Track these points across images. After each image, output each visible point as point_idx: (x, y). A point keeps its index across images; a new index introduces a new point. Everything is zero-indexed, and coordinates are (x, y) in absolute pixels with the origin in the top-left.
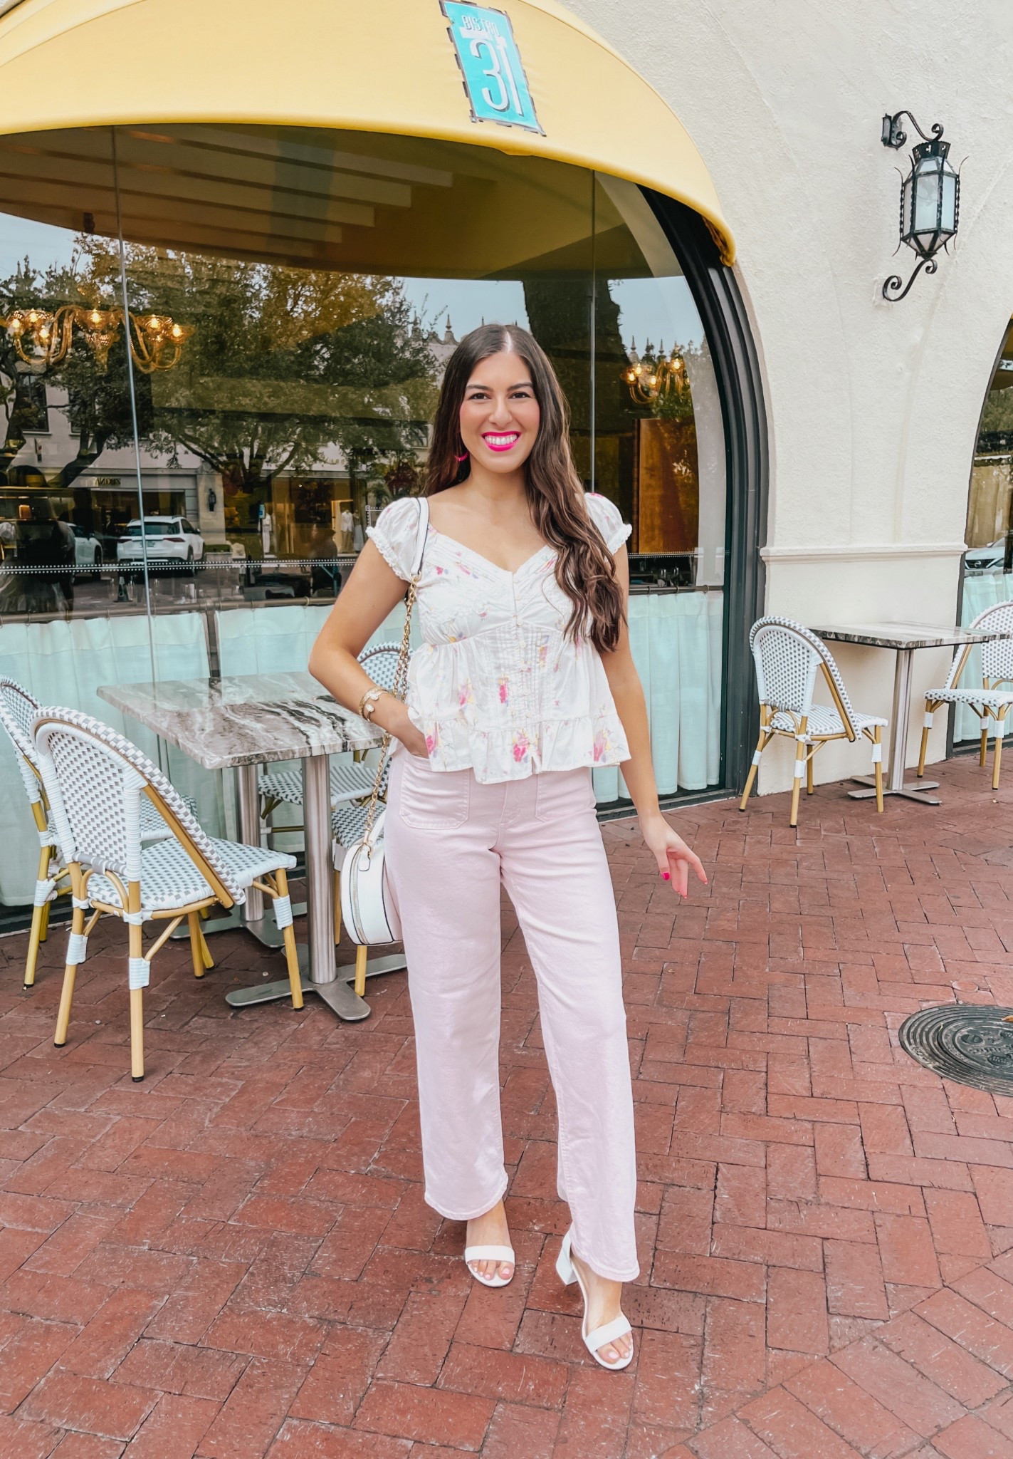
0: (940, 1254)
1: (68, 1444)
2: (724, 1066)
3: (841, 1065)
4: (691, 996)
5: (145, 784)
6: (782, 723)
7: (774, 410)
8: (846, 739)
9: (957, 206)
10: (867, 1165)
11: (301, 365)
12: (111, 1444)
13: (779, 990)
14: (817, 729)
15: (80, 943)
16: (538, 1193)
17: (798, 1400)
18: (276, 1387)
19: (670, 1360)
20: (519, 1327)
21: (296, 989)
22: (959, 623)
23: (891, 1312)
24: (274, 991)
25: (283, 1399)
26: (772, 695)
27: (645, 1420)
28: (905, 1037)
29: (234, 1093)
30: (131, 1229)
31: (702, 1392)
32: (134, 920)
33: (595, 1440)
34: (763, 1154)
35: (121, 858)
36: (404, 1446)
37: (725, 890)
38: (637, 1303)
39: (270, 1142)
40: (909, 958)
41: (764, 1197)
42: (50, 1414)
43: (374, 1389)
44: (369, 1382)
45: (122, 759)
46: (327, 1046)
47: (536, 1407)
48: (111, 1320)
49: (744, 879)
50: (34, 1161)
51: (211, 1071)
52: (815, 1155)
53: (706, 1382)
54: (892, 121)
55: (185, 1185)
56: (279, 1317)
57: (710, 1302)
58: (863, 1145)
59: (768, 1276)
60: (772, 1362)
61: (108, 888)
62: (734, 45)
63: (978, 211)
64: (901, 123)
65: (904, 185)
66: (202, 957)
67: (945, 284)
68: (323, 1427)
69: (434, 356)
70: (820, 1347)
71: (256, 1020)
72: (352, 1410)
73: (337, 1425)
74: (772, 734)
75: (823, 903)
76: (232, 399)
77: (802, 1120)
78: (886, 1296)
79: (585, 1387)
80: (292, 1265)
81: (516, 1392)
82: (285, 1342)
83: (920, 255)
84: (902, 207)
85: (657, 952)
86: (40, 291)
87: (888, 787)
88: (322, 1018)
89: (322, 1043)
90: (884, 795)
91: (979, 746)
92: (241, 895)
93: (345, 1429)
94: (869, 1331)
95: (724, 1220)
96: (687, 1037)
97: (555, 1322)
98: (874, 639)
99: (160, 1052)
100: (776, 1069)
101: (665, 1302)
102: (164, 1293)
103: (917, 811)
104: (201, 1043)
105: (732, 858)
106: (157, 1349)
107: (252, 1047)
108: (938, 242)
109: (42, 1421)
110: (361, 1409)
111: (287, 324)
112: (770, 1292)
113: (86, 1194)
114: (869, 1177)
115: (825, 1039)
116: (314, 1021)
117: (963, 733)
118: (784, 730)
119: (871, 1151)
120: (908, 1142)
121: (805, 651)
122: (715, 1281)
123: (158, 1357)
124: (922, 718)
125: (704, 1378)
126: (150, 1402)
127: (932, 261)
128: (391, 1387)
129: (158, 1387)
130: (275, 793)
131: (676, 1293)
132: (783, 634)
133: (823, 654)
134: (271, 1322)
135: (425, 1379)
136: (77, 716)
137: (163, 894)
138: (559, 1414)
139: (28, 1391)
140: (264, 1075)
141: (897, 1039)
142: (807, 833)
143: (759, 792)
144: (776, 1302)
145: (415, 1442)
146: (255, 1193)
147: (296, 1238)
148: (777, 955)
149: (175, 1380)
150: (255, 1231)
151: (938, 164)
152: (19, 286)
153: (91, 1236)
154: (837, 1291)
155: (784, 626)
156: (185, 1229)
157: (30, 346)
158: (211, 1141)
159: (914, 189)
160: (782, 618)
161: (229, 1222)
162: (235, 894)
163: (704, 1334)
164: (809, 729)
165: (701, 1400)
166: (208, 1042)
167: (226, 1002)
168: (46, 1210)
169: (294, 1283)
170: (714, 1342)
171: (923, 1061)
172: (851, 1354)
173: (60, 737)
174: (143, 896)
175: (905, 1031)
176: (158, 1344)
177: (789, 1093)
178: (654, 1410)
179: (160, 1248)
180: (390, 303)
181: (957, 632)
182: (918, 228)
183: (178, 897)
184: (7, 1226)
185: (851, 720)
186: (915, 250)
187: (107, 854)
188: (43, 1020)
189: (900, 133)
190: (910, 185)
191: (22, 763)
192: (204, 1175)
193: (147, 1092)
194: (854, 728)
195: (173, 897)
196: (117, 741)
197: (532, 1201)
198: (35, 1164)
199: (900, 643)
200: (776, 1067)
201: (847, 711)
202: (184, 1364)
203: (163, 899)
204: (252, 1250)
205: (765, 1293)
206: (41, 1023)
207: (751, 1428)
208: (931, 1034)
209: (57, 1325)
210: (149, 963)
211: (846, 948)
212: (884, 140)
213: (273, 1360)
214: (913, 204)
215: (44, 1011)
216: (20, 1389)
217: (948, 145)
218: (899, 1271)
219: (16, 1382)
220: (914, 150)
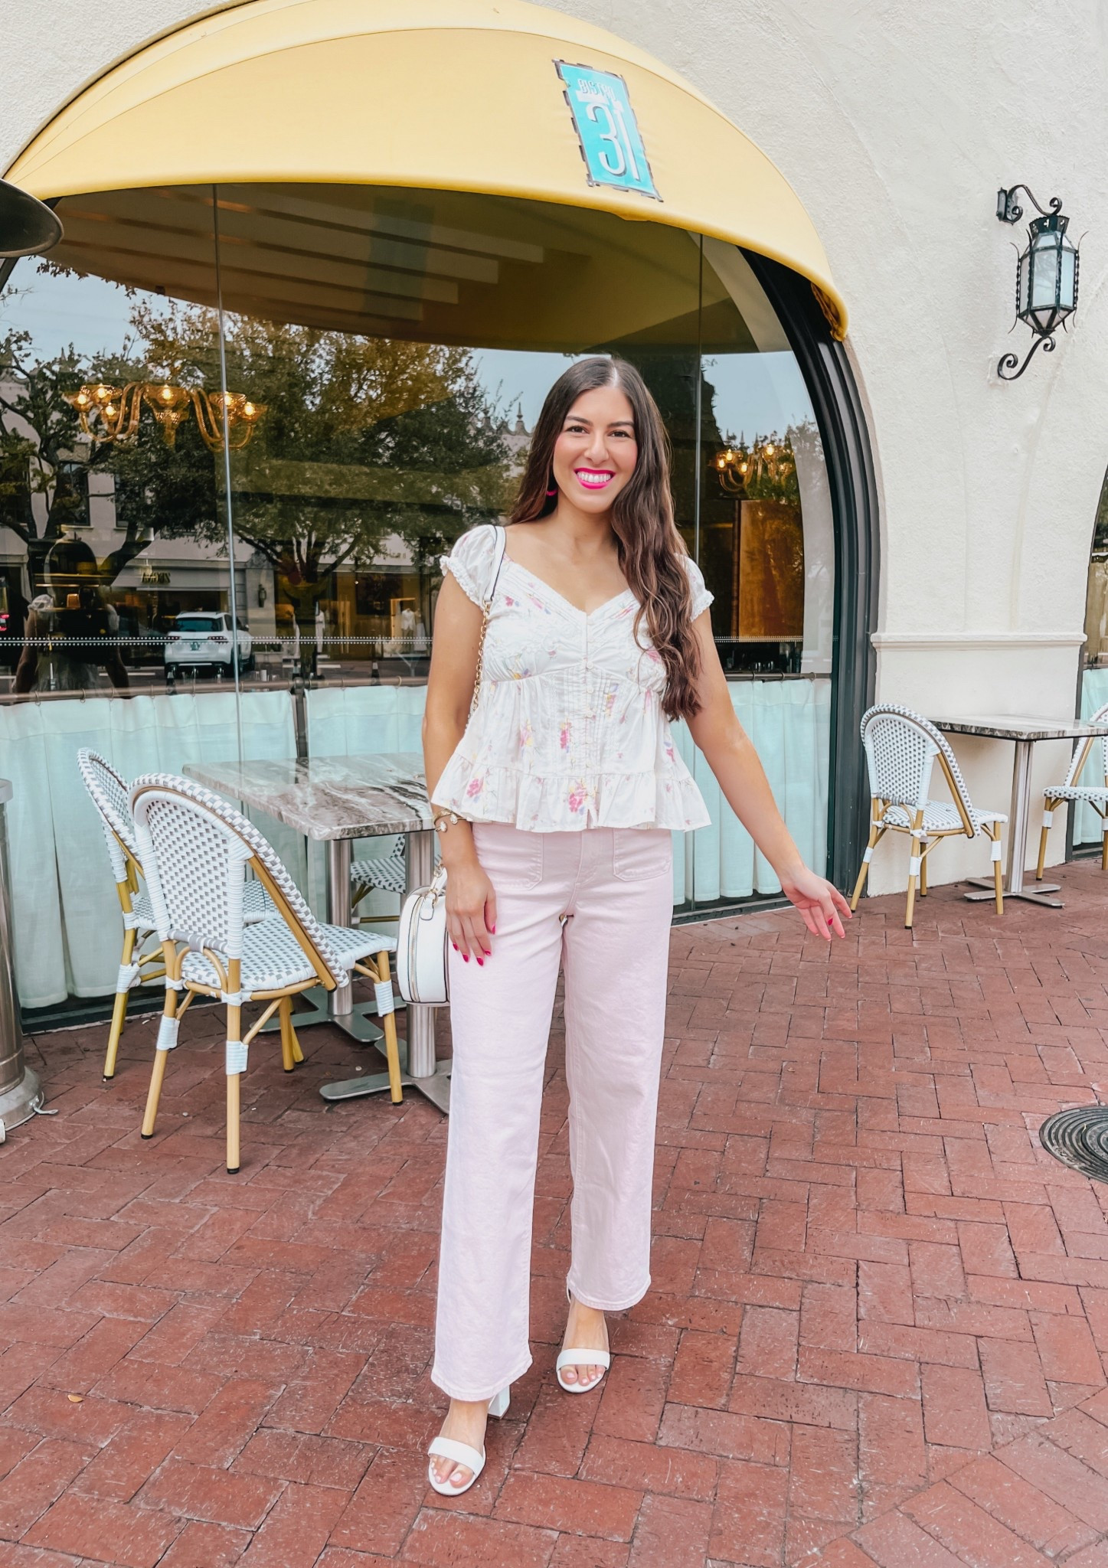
0: (1102, 1352)
1: (191, 1533)
2: (856, 1164)
3: (980, 1165)
4: (814, 1095)
5: (251, 854)
6: (896, 817)
7: (886, 490)
8: (965, 835)
9: (1076, 282)
10: (1017, 1265)
11: (366, 453)
12: (236, 1533)
13: (907, 1089)
14: (933, 824)
15: (172, 1026)
16: (668, 1288)
17: (964, 1495)
18: (408, 1477)
19: (824, 1455)
20: (661, 1421)
21: (396, 1082)
22: (1078, 717)
23: (1055, 1409)
24: (370, 1084)
25: (417, 1489)
26: (884, 788)
27: (803, 1513)
28: (1047, 1138)
29: (336, 1186)
30: (240, 1319)
31: (861, 1486)
32: (233, 1000)
33: (751, 1533)
34: (905, 1252)
35: (220, 935)
36: (550, 1537)
37: (841, 990)
38: (784, 1398)
39: (379, 1235)
40: (1044, 1060)
41: (910, 1295)
42: (169, 1503)
43: (512, 1480)
44: (506, 1473)
45: (227, 828)
46: (431, 1140)
47: (686, 1499)
48: (226, 1409)
49: (860, 979)
50: (129, 1251)
51: (310, 1164)
52: (960, 1254)
53: (864, 1476)
54: (1008, 195)
55: (294, 1276)
56: (405, 1407)
57: (861, 1398)
58: (1011, 1244)
59: (921, 1373)
60: (933, 1457)
61: (205, 968)
62: (846, 115)
63: (1096, 288)
64: (1017, 198)
65: (1020, 260)
66: (292, 1051)
67: (1062, 363)
68: (461, 1517)
69: (508, 446)
70: (983, 1443)
71: (353, 1115)
72: (490, 1500)
73: (477, 1515)
74: (884, 830)
75: (947, 1004)
76: (290, 487)
77: (943, 1219)
78: (1048, 1393)
79: (737, 1480)
80: (414, 1356)
81: (663, 1485)
82: (414, 1432)
83: (1037, 332)
84: (1018, 283)
85: (775, 1051)
86: (85, 373)
87: (1007, 888)
88: (423, 1113)
89: (425, 1137)
90: (1004, 898)
91: (1101, 849)
92: (344, 977)
93: (485, 1519)
94: (1033, 1428)
95: (870, 1317)
96: (813, 1135)
97: (699, 1415)
98: (992, 730)
99: (254, 1145)
100: (912, 1168)
101: (814, 1397)
102: (281, 1383)
103: (1039, 914)
104: (297, 1136)
105: (846, 959)
106: (278, 1438)
107: (351, 1141)
108: (1057, 319)
109: (161, 1510)
110: (501, 1500)
111: (351, 410)
112: (925, 1388)
113: (189, 1284)
114: (1020, 1277)
115: (962, 1138)
116: (415, 1116)
117: (1082, 836)
118: (898, 825)
119: (1021, 1250)
120: (1059, 1241)
121: (921, 741)
122: (866, 1377)
123: (280, 1446)
124: (1041, 817)
125: (862, 1473)
126: (275, 1492)
127: (1050, 338)
128: (531, 1478)
129: (281, 1476)
130: (367, 880)
131: (825, 1389)
132: (897, 723)
133: (941, 743)
134: (397, 1412)
135: (566, 1470)
136: (181, 783)
137: (263, 974)
138: (712, 1507)
139: (143, 1481)
140: (367, 1169)
141: (1038, 1139)
142: (924, 935)
143: (869, 893)
144: (931, 1398)
145: (561, 1532)
146: (368, 1285)
147: (415, 1329)
148: (902, 1055)
149: (300, 1470)
150: (371, 1322)
151: (1056, 238)
152: (63, 367)
153: (199, 1326)
154: (996, 1388)
155: (899, 714)
156: (297, 1319)
157: (74, 432)
158: (316, 1233)
159: (1031, 264)
160: (896, 706)
161: (343, 1313)
162: (338, 975)
163: (858, 1429)
164: (924, 824)
165: (861, 1494)
166: (303, 1135)
167: (321, 1095)
168: (147, 1300)
169: (418, 1375)
170: (869, 1438)
171: (1068, 1162)
172: (1016, 1450)
173: (161, 806)
174: (242, 976)
175: (1046, 1132)
176: (279, 1434)
177: (928, 1192)
178: (811, 1504)
179: (272, 1338)
180: (462, 389)
181: (1076, 725)
182: (1036, 304)
183: (279, 977)
184: (107, 1315)
185: (969, 814)
186: (1032, 327)
187: (205, 931)
188: (126, 1111)
189: (1016, 208)
190: (1028, 260)
191: (111, 840)
192: (312, 1267)
193: (244, 1184)
194: (973, 824)
195: (274, 977)
196: (223, 809)
197: (663, 1296)
198: (132, 1254)
199: (1021, 734)
200: (911, 1166)
201: (966, 805)
202: (308, 1453)
203: (263, 979)
204: (370, 1340)
205: (919, 1390)
206: (125, 1115)
207: (916, 1522)
208: (1074, 1136)
209: (168, 1414)
210: (247, 1047)
211: (975, 1048)
212: (999, 215)
213: (402, 1449)
214: (1031, 280)
215: (127, 1103)
216: (135, 1478)
217: (1067, 219)
218: (1060, 1369)
219: (129, 1471)
220: (1031, 225)
